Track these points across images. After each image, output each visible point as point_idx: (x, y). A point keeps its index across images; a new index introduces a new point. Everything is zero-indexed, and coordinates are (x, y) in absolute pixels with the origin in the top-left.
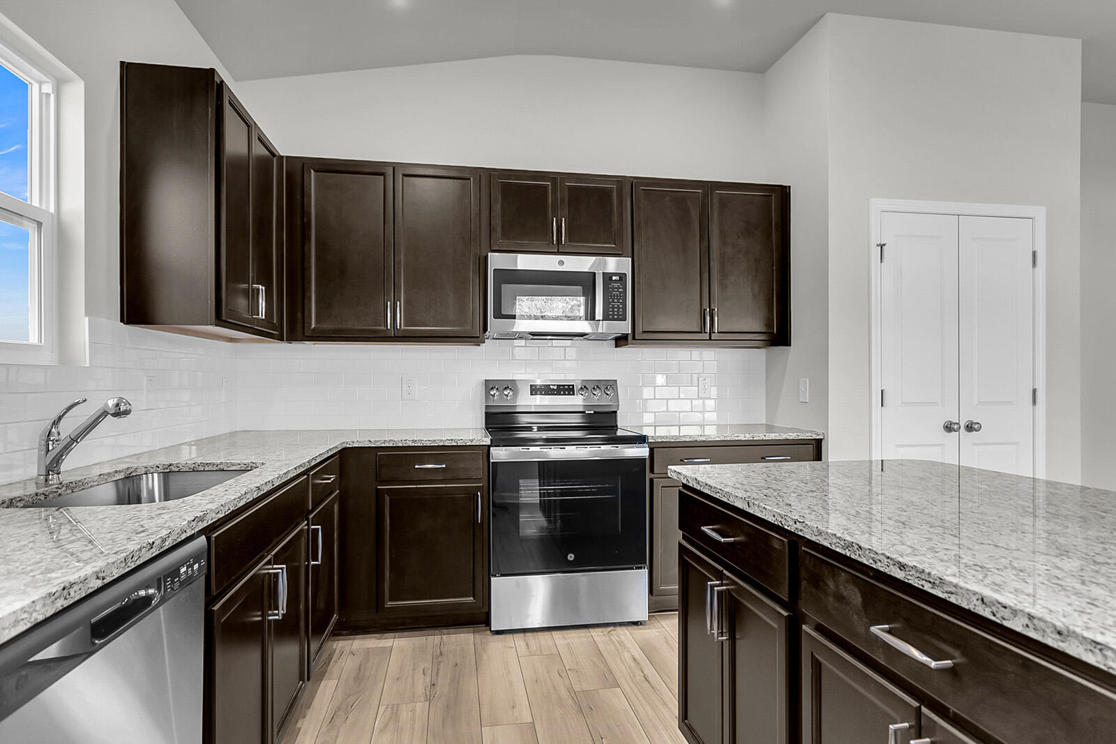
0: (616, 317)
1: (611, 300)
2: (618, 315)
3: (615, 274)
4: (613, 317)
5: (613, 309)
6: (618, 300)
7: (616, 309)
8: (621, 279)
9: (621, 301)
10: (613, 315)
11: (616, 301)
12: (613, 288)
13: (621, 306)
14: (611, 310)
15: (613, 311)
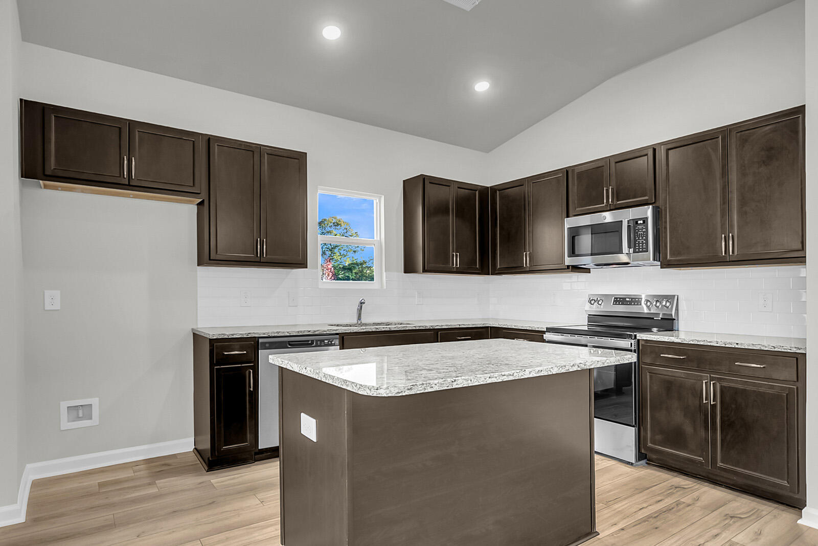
0: (641, 250)
1: (637, 238)
2: (642, 248)
3: (640, 219)
4: (639, 250)
5: (639, 245)
6: (642, 237)
7: (641, 245)
8: (644, 222)
9: (644, 238)
10: (639, 249)
11: (641, 238)
12: (638, 230)
13: (644, 242)
14: (637, 245)
15: (639, 246)
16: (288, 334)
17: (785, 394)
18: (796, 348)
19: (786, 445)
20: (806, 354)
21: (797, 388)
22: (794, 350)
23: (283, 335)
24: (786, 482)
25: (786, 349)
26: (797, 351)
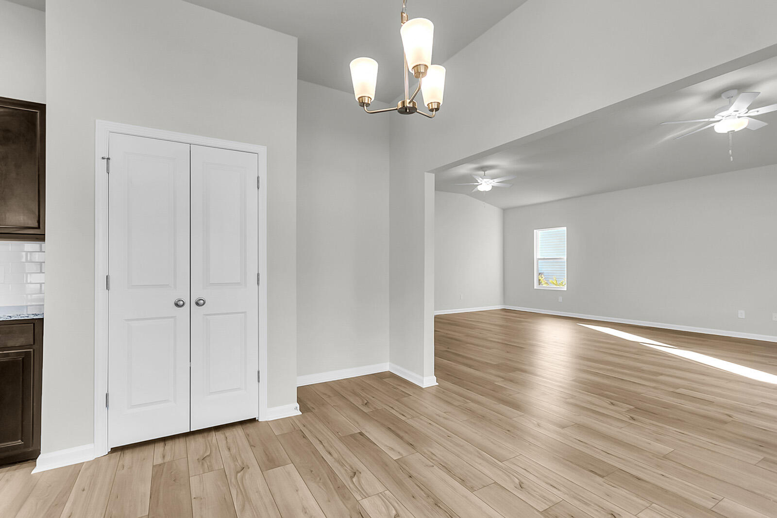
17: (21, 359)
18: (33, 314)
19: (21, 406)
20: (43, 319)
21: (34, 351)
22: (32, 317)
24: (20, 441)
25: (23, 317)
26: (34, 318)
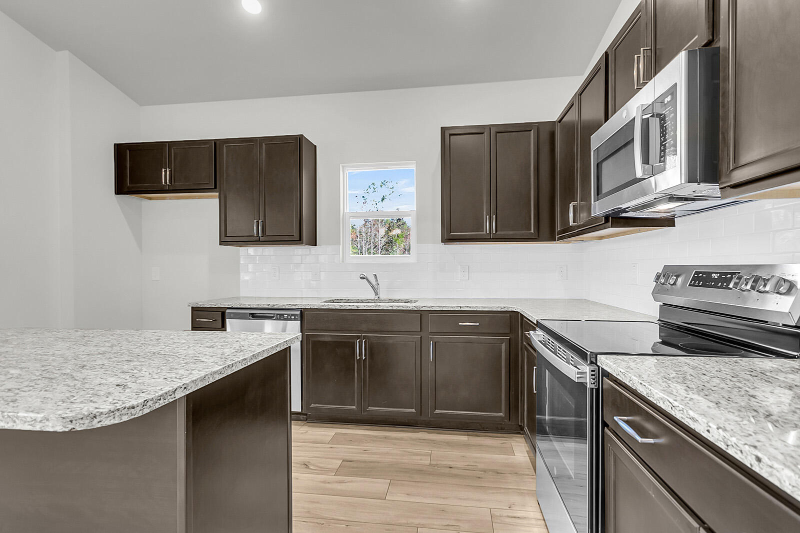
3: (667, 93)
8: (673, 97)
9: (672, 134)
16: (249, 307)
23: (244, 307)
